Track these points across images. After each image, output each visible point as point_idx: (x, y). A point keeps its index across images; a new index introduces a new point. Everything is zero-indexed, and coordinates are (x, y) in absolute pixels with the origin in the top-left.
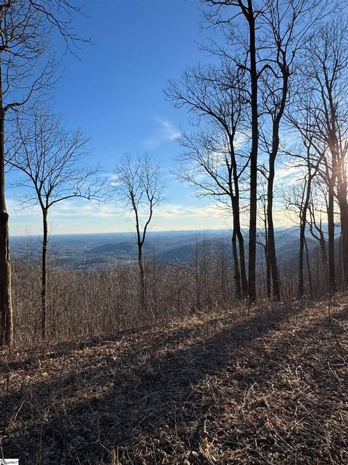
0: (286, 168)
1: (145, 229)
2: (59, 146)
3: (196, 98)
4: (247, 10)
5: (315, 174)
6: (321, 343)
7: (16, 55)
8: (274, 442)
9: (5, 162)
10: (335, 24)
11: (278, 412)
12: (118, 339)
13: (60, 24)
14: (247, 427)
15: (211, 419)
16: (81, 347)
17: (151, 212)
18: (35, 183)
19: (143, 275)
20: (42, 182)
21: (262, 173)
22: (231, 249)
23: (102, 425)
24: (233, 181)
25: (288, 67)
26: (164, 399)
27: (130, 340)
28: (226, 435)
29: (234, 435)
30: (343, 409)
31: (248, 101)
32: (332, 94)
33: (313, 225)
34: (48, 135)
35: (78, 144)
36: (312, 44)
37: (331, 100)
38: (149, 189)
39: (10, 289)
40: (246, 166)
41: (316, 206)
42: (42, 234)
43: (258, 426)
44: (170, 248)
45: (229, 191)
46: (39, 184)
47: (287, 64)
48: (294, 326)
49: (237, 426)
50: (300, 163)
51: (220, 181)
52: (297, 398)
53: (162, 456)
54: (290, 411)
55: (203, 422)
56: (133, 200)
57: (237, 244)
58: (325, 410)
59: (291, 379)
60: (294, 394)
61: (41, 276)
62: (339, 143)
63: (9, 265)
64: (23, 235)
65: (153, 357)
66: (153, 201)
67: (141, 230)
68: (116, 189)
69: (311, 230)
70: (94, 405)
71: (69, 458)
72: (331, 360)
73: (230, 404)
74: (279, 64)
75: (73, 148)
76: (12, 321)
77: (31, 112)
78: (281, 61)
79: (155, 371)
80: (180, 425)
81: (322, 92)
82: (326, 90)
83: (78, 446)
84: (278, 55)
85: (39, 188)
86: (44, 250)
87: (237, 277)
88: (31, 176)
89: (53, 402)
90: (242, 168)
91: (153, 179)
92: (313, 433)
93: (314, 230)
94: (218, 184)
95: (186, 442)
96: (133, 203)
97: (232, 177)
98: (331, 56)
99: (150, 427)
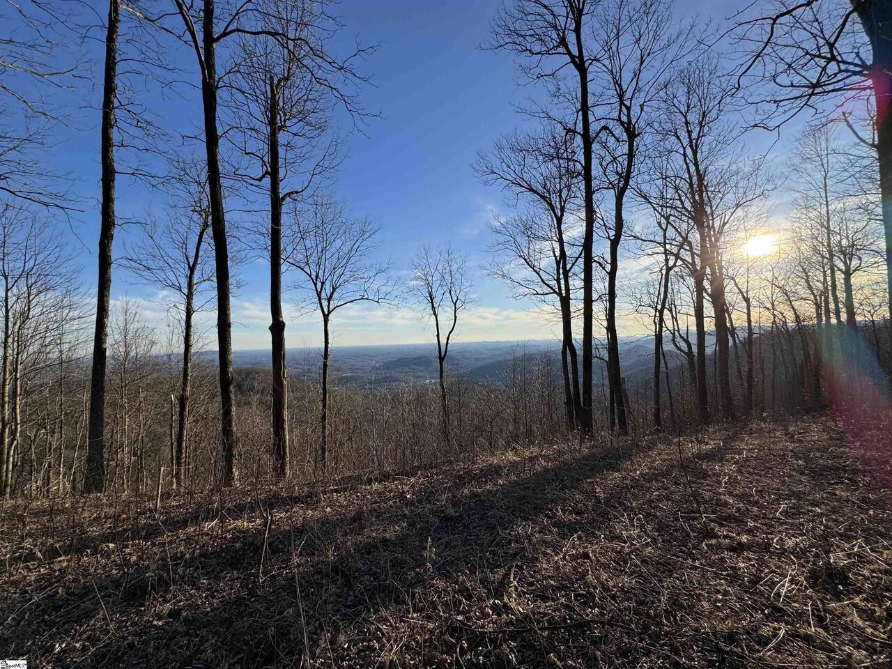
0: (636, 257)
1: (448, 339)
2: (343, 239)
3: (512, 173)
4: (577, 60)
5: (675, 265)
6: (672, 489)
7: (295, 135)
8: (595, 597)
9: (282, 261)
10: (700, 64)
11: (606, 567)
12: (414, 475)
13: (346, 99)
14: (563, 579)
15: (520, 568)
16: (369, 482)
17: (456, 317)
18: (315, 284)
19: (444, 398)
20: (323, 283)
21: (601, 265)
22: (560, 364)
23: (393, 566)
24: (562, 276)
25: (634, 126)
26: (466, 542)
27: (427, 476)
28: (537, 586)
29: (545, 589)
30: (691, 569)
31: (579, 174)
32: (698, 156)
33: (677, 333)
34: (330, 227)
35: (365, 237)
36: (668, 92)
37: (696, 164)
38: (453, 288)
39: (286, 412)
40: (579, 257)
41: (679, 308)
42: (323, 345)
43: (577, 580)
44: (480, 364)
45: (557, 290)
46: (319, 285)
47: (634, 121)
48: (640, 468)
49: (551, 578)
50: (655, 251)
51: (545, 277)
52: (631, 552)
53: (461, 602)
54: (620, 565)
55: (510, 570)
56: (432, 303)
57: (569, 358)
58: (666, 568)
59: (626, 530)
60: (628, 547)
61: (321, 397)
62: (711, 222)
63: (285, 383)
64: (300, 347)
65: (454, 496)
66: (458, 304)
67: (443, 341)
68: (411, 289)
69: (674, 340)
70: (384, 545)
71: (356, 597)
72: (683, 510)
73: (545, 554)
74: (622, 123)
75: (360, 241)
76: (288, 451)
77: (310, 200)
78: (624, 119)
79: (456, 512)
80: (483, 572)
81: (685, 155)
82: (689, 152)
83: (367, 586)
84: (620, 110)
85: (319, 290)
86: (325, 365)
87: (568, 403)
88: (310, 276)
89: (338, 538)
90: (574, 260)
91: (458, 276)
92: (646, 592)
93: (678, 339)
94: (542, 280)
95: (489, 590)
96: (433, 306)
97: (561, 271)
98: (695, 107)
99: (448, 571)
